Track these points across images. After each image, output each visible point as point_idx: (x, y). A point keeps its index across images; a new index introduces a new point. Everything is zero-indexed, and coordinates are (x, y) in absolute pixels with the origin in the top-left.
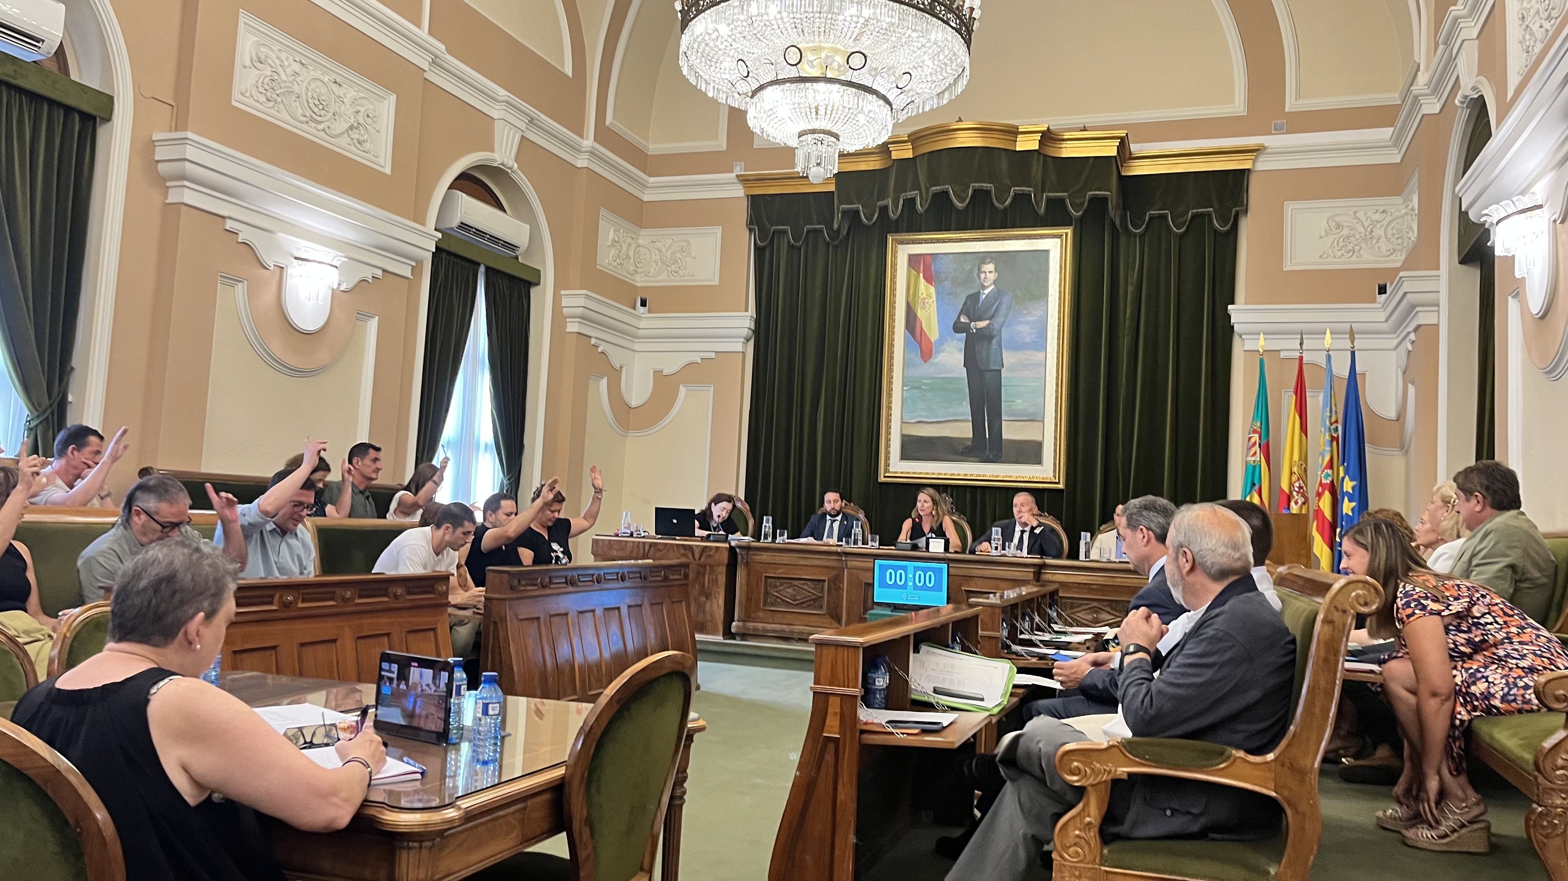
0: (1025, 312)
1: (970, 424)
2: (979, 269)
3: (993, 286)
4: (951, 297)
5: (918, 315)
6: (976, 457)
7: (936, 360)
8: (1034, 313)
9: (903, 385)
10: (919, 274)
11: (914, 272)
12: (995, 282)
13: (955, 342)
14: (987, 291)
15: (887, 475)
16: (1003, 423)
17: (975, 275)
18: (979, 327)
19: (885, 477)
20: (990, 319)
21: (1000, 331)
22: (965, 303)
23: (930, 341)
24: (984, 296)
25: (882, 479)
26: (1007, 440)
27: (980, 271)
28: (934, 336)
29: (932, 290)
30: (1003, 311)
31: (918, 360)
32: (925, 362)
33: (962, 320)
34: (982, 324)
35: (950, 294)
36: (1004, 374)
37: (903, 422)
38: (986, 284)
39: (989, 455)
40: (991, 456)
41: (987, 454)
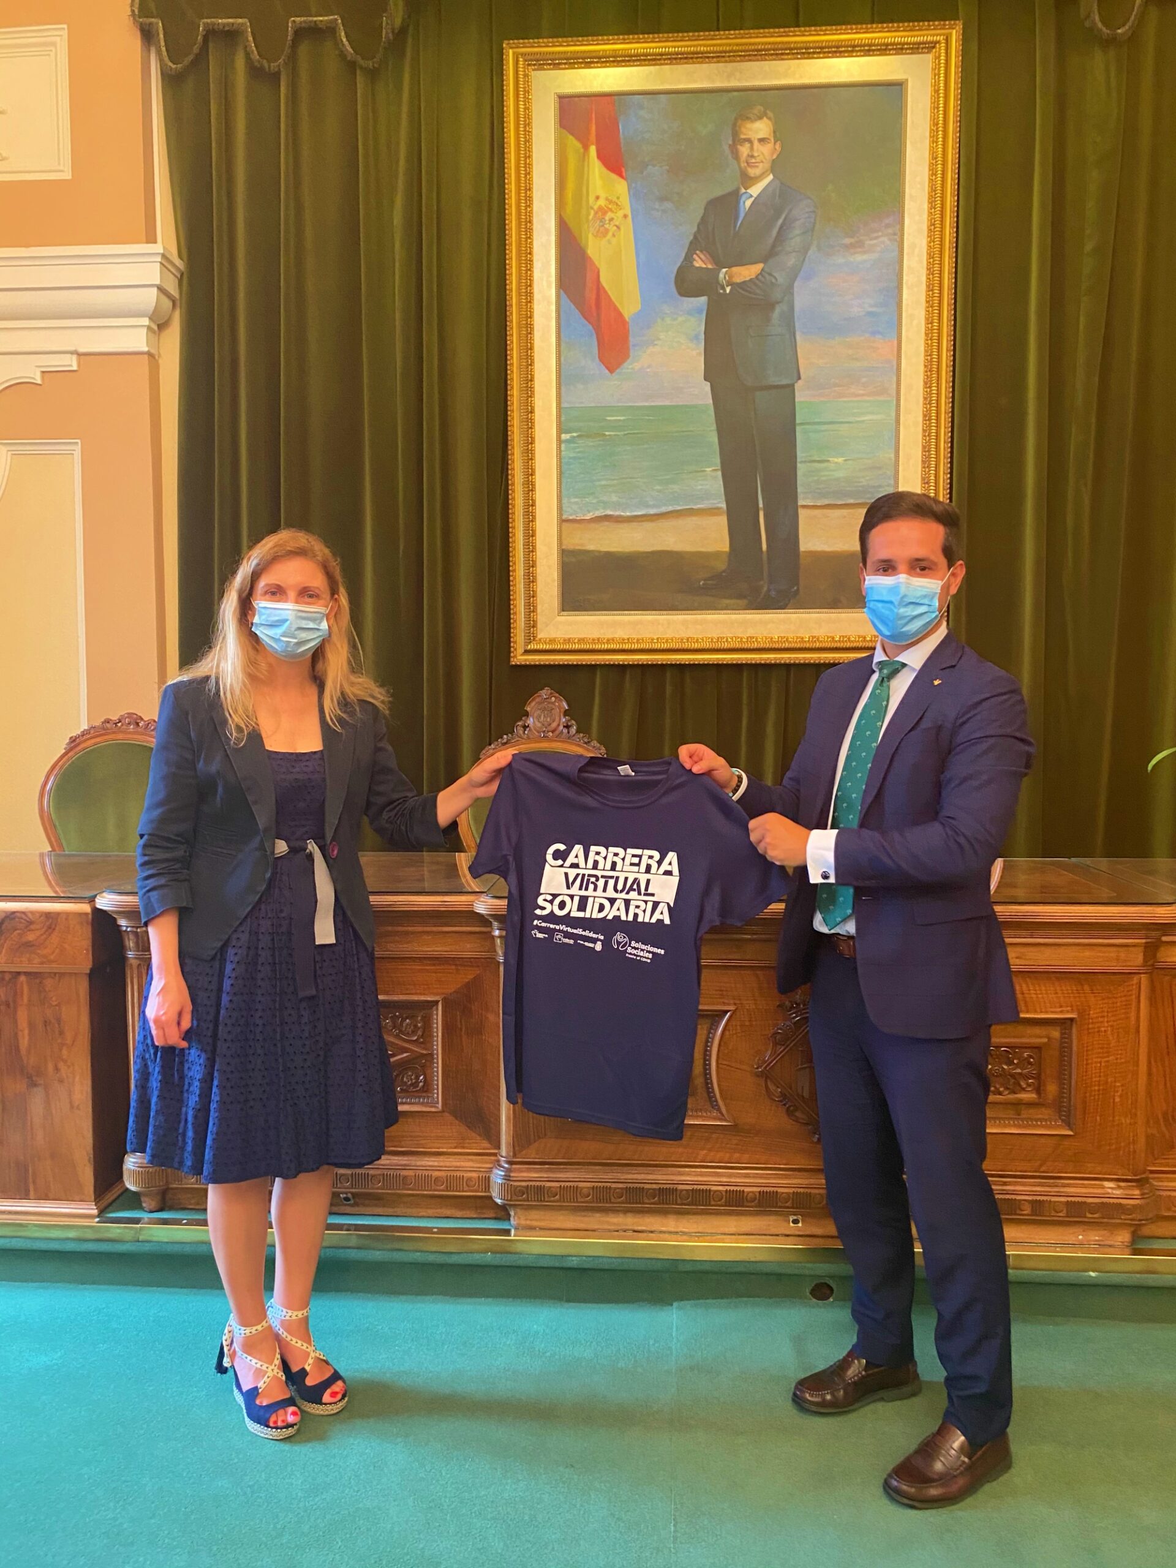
0: (847, 241)
1: (723, 520)
2: (735, 134)
3: (771, 177)
4: (668, 205)
5: (591, 252)
6: (740, 596)
7: (637, 366)
8: (868, 242)
9: (560, 430)
10: (586, 148)
11: (573, 143)
12: (775, 167)
13: (680, 319)
14: (755, 190)
15: (529, 647)
16: (802, 513)
17: (726, 148)
18: (738, 280)
19: (527, 652)
20: (765, 260)
21: (789, 290)
22: (703, 221)
23: (620, 315)
24: (748, 203)
25: (519, 658)
26: (811, 552)
27: (737, 140)
28: (628, 303)
29: (621, 187)
30: (795, 239)
31: (592, 365)
32: (611, 370)
33: (698, 263)
34: (746, 273)
35: (662, 199)
36: (802, 395)
37: (562, 521)
38: (752, 172)
39: (769, 590)
40: (773, 593)
41: (765, 589)
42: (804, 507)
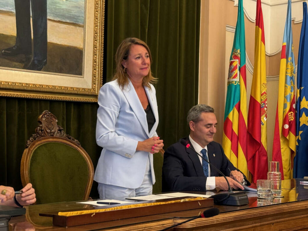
6: (21, 62)
26: (52, 43)
39: (34, 60)
40: (36, 62)
41: (33, 59)
42: (50, 20)
